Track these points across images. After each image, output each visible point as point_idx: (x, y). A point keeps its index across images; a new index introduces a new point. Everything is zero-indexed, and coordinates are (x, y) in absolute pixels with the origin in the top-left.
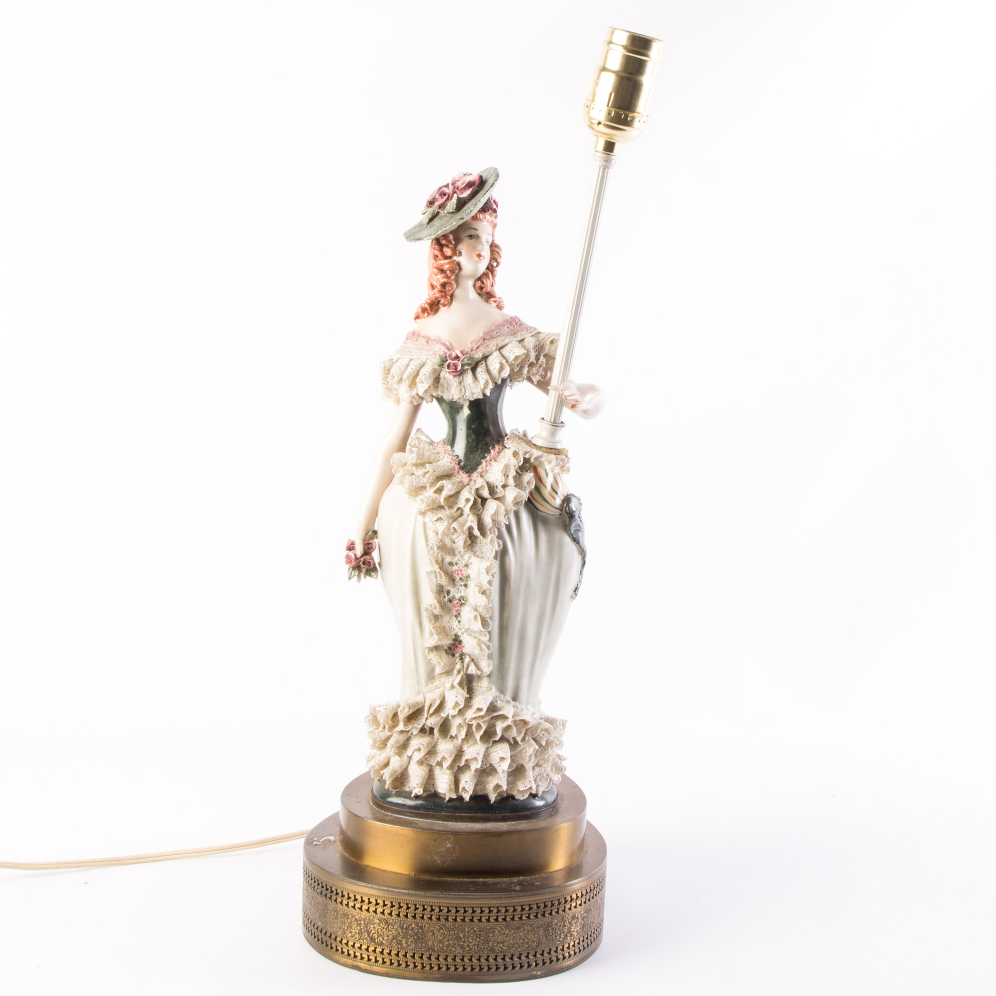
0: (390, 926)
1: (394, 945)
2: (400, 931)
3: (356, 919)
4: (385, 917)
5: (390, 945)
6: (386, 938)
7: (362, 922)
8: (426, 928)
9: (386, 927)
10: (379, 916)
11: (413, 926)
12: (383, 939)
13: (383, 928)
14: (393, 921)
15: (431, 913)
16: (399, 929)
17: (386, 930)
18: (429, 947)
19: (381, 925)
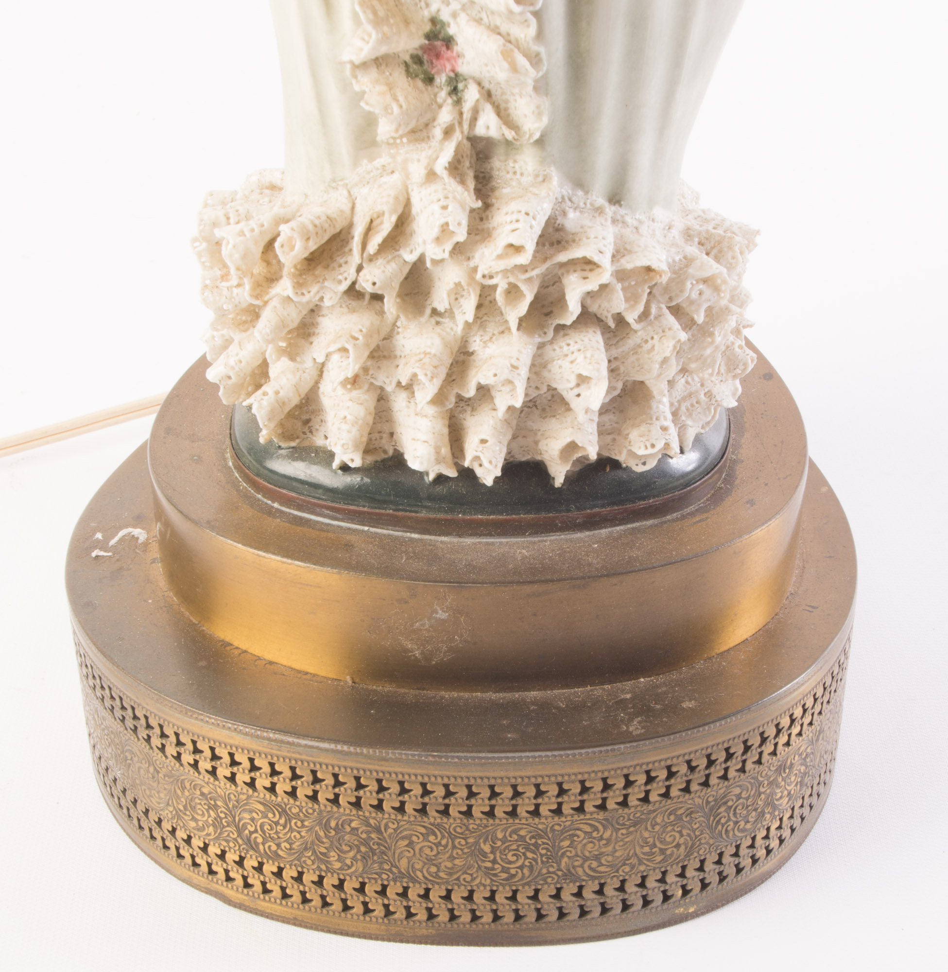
0: (294, 821)
1: (309, 862)
2: (322, 834)
3: (202, 794)
4: (279, 799)
5: (296, 862)
6: (284, 845)
7: (219, 803)
8: (390, 831)
9: (282, 821)
10: (262, 795)
11: (353, 825)
12: (278, 845)
13: (277, 823)
14: (301, 811)
15: (401, 798)
16: (317, 828)
17: (284, 827)
18: (400, 872)
19: (270, 815)
